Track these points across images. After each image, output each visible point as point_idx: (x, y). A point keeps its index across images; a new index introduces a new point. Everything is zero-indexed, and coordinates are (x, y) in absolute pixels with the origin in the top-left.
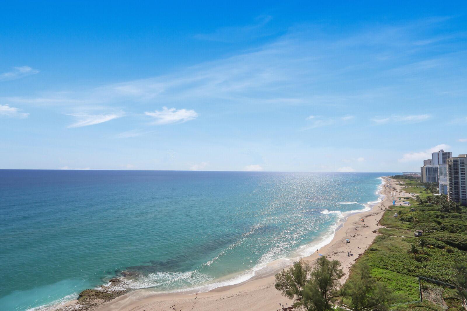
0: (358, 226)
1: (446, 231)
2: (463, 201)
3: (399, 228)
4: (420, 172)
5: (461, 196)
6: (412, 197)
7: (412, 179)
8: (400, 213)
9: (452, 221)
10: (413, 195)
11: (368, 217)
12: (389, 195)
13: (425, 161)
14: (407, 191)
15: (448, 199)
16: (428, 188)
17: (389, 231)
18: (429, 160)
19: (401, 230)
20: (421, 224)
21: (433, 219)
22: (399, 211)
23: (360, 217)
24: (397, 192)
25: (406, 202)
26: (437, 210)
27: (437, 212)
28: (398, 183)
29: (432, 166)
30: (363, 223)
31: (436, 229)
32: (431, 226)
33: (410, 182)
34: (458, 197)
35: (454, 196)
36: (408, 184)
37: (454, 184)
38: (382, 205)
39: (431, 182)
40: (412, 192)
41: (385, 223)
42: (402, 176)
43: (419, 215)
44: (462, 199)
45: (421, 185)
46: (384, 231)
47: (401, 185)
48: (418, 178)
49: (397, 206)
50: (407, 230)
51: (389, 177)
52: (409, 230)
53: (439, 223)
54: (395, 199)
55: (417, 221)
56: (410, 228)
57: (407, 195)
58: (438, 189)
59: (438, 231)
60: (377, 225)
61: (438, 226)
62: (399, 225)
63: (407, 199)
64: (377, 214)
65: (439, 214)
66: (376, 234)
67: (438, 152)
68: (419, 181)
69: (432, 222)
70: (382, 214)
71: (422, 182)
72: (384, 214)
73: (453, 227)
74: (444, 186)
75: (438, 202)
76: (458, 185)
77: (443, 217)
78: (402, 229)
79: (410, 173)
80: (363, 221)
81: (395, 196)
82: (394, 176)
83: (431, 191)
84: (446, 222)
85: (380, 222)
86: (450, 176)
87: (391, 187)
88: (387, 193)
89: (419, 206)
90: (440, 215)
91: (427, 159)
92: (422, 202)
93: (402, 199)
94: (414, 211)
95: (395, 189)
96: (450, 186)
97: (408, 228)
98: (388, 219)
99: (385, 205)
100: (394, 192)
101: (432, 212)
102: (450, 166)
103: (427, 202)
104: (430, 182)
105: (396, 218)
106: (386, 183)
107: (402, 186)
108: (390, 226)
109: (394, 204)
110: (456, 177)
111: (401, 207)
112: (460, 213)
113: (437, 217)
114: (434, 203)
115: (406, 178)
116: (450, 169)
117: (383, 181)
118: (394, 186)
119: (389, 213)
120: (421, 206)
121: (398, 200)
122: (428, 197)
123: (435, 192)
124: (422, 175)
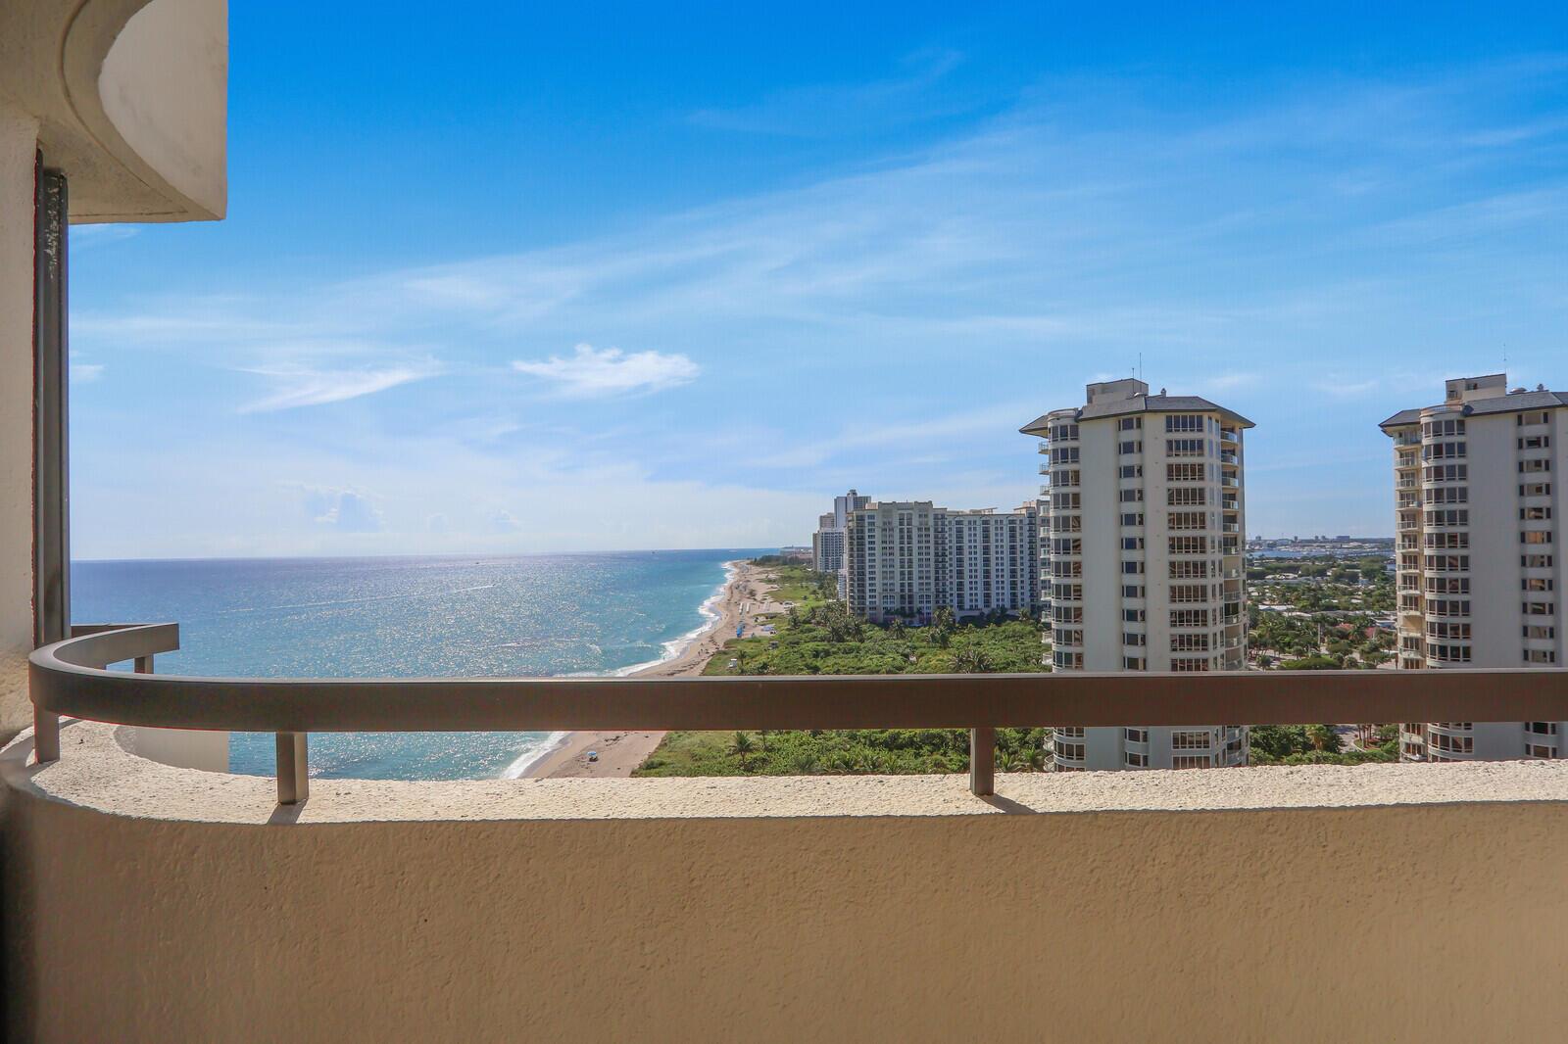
2: (870, 612)
4: (811, 544)
5: (868, 600)
6: (782, 611)
7: (796, 566)
8: (742, 656)
9: (839, 661)
10: (787, 606)
12: (735, 611)
13: (821, 518)
14: (777, 597)
15: (847, 609)
16: (820, 588)
18: (828, 516)
22: (744, 652)
24: (754, 602)
25: (766, 626)
26: (821, 639)
27: (819, 643)
28: (763, 576)
29: (834, 530)
33: (790, 574)
34: (864, 603)
35: (856, 602)
36: (785, 577)
37: (856, 573)
38: (712, 640)
40: (787, 598)
42: (778, 559)
43: (781, 657)
44: (870, 608)
45: (811, 579)
47: (770, 581)
48: (809, 561)
49: (742, 640)
51: (749, 562)
54: (745, 622)
57: (775, 608)
58: (837, 587)
63: (771, 617)
65: (820, 648)
67: (845, 495)
68: (811, 569)
69: (802, 670)
71: (815, 572)
72: (708, 663)
74: (844, 580)
75: (826, 618)
76: (863, 574)
77: (827, 654)
81: (748, 612)
82: (761, 557)
83: (824, 594)
86: (851, 556)
87: (745, 588)
88: (732, 607)
89: (788, 635)
91: (824, 514)
92: (795, 623)
93: (761, 619)
94: (775, 646)
95: (752, 594)
96: (852, 579)
99: (717, 639)
100: (748, 603)
101: (811, 645)
102: (851, 531)
103: (809, 622)
104: (828, 571)
106: (737, 578)
107: (770, 586)
109: (739, 636)
111: (754, 640)
112: (862, 641)
113: (816, 655)
114: (818, 623)
115: (785, 563)
116: (851, 538)
117: (731, 573)
118: (754, 585)
119: (719, 659)
120: (793, 632)
121: (752, 622)
122: (813, 609)
123: (831, 594)
124: (816, 554)
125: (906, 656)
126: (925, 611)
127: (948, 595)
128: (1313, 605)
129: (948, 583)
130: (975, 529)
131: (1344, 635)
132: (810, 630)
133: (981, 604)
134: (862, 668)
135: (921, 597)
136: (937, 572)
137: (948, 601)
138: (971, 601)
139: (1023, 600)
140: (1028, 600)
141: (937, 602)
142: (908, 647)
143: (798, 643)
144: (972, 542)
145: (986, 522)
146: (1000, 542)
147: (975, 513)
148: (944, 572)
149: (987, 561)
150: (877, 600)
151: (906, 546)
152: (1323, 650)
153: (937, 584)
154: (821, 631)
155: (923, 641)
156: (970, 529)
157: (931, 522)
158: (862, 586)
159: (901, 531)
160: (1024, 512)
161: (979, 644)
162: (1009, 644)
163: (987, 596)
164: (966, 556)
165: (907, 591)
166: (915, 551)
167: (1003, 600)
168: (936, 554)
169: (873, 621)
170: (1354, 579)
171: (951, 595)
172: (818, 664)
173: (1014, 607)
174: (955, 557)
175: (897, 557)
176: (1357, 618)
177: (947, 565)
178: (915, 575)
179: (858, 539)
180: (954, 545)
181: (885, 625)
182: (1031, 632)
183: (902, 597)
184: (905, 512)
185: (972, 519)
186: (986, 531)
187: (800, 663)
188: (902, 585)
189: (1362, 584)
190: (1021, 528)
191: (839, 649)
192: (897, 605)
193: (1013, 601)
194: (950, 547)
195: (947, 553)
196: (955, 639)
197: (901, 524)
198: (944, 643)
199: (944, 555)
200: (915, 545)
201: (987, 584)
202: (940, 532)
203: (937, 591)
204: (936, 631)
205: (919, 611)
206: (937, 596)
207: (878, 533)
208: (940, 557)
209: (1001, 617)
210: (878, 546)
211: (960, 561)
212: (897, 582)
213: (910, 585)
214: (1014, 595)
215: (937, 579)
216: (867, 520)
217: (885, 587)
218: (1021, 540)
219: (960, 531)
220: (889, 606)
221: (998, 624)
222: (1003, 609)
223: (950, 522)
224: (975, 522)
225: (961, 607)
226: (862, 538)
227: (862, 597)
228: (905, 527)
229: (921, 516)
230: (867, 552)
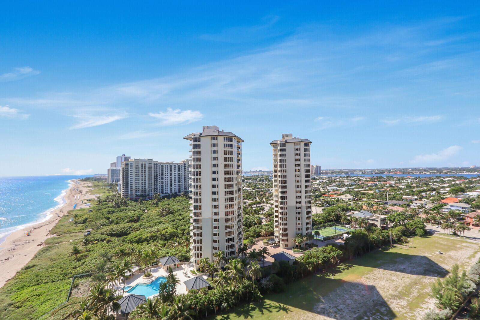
0: (19, 243)
1: (113, 224)
3: (70, 233)
4: (107, 173)
5: (129, 192)
6: (94, 198)
7: (100, 181)
8: (76, 216)
9: (118, 214)
10: (96, 196)
11: (38, 229)
12: (72, 198)
13: (111, 164)
14: (92, 193)
15: (121, 196)
16: (110, 189)
17: (59, 238)
18: (114, 163)
19: (71, 234)
20: (93, 222)
24: (82, 195)
25: (87, 204)
28: (86, 185)
29: (116, 168)
30: (28, 238)
31: (104, 225)
32: (100, 223)
34: (128, 193)
35: (125, 193)
36: (96, 185)
37: (125, 183)
38: (61, 211)
40: (96, 193)
41: (57, 231)
42: (92, 178)
43: (94, 215)
44: (130, 195)
45: (107, 186)
46: (50, 241)
47: (89, 187)
48: (106, 179)
49: (76, 210)
50: (79, 232)
51: (79, 180)
52: (80, 232)
53: (108, 218)
54: (77, 203)
55: (91, 221)
56: (82, 230)
57: (91, 197)
58: (117, 188)
59: (106, 226)
60: (47, 235)
61: (107, 221)
62: (71, 230)
63: (90, 200)
64: (51, 222)
65: (110, 210)
66: (41, 247)
67: (121, 156)
68: (106, 182)
69: (103, 219)
70: (57, 222)
71: (108, 183)
72: (59, 221)
73: (118, 219)
74: (120, 186)
75: (113, 199)
76: (128, 183)
77: (113, 212)
78: (73, 232)
79: (99, 175)
80: (29, 235)
81: (79, 199)
82: (84, 178)
83: (112, 191)
84: (113, 217)
85: (51, 232)
86: (123, 177)
87: (77, 190)
89: (96, 207)
93: (85, 201)
94: (91, 211)
95: (80, 192)
96: (123, 185)
97: (80, 230)
98: (62, 226)
99: (64, 211)
100: (79, 196)
101: (107, 209)
102: (123, 169)
103: (106, 201)
104: (113, 182)
105: (70, 222)
106: (74, 186)
107: (89, 189)
108: (61, 233)
109: (74, 209)
110: (127, 177)
111: (81, 210)
113: (109, 213)
114: (109, 201)
115: (95, 180)
116: (123, 171)
117: (71, 184)
118: (81, 189)
119: (65, 218)
120: (99, 205)
121: (81, 203)
122: (107, 197)
123: (115, 191)
124: (109, 177)
125: (144, 210)
126: (150, 195)
127: (158, 189)
128: (255, 188)
129: (158, 185)
130: (167, 168)
131: (261, 195)
132: (106, 204)
133: (169, 192)
134: (127, 216)
135: (149, 190)
136: (154, 182)
137: (158, 191)
138: (166, 191)
139: (182, 190)
140: (184, 190)
141: (155, 192)
142: (144, 207)
143: (101, 209)
144: (166, 172)
145: (171, 166)
146: (175, 172)
147: (167, 163)
148: (157, 182)
149: (171, 178)
150: (133, 192)
151: (144, 173)
152: (257, 199)
153: (154, 186)
154: (111, 204)
155: (149, 205)
156: (166, 168)
157: (153, 166)
158: (127, 188)
159: (142, 168)
160: (183, 163)
161: (168, 204)
162: (178, 204)
163: (171, 189)
164: (164, 177)
166: (147, 175)
167: (176, 190)
168: (154, 176)
169: (131, 199)
170: (263, 181)
171: (159, 189)
172: (109, 216)
173: (179, 192)
174: (161, 177)
175: (140, 177)
176: (264, 190)
177: (158, 180)
178: (147, 183)
179: (126, 171)
180: (160, 173)
181: (136, 201)
182: (185, 199)
183: (142, 191)
184: (144, 162)
185: (166, 165)
186: (171, 169)
187: (102, 217)
188: (142, 187)
189: (265, 182)
190: (182, 168)
191: (118, 210)
192: (140, 193)
193: (179, 190)
194: (159, 174)
195: (158, 176)
196: (160, 203)
197: (142, 166)
198: (157, 205)
199: (157, 176)
200: (147, 173)
201: (171, 185)
202: (156, 169)
203: (155, 188)
204: (154, 201)
205: (148, 195)
206: (154, 190)
207: (134, 170)
208: (156, 177)
209: (175, 195)
210: (134, 173)
211: (162, 178)
212: (140, 185)
213: (145, 186)
214: (179, 188)
215: (154, 184)
216: (129, 165)
217: (136, 188)
218: (182, 171)
219: (162, 169)
220: (137, 194)
221: (175, 197)
222: (176, 193)
223: (159, 166)
224: (167, 166)
225: (162, 193)
226: (128, 171)
227: (127, 192)
228: (144, 167)
229: (149, 164)
230: (129, 176)
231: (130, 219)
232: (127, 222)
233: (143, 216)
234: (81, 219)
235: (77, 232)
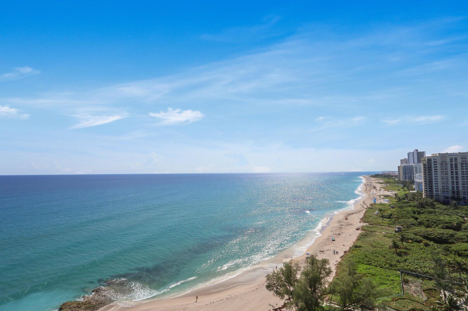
0: (342, 224)
1: (423, 226)
2: (437, 197)
3: (380, 225)
4: (397, 170)
5: (434, 193)
6: (390, 194)
7: (390, 178)
8: (380, 210)
9: (428, 216)
10: (392, 193)
11: (351, 216)
12: (369, 193)
13: (401, 160)
14: (386, 189)
15: (424, 195)
16: (405, 186)
17: (371, 228)
18: (405, 159)
19: (382, 227)
20: (400, 220)
21: (411, 215)
22: (380, 208)
23: (344, 216)
24: (377, 190)
25: (385, 199)
26: (414, 207)
27: (414, 208)
28: (377, 181)
29: (408, 164)
30: (347, 221)
31: (413, 225)
32: (409, 222)
33: (388, 181)
34: (432, 193)
35: (428, 193)
36: (387, 182)
37: (428, 181)
38: (364, 203)
39: (408, 180)
40: (390, 189)
41: (368, 221)
42: (381, 175)
43: (398, 212)
44: (436, 196)
45: (399, 183)
46: (366, 229)
47: (380, 183)
48: (396, 176)
49: (377, 204)
50: (388, 226)
51: (369, 176)
52: (389, 226)
53: (416, 219)
54: (375, 197)
55: (396, 217)
56: (390, 224)
57: (387, 193)
58: (414, 186)
59: (416, 226)
60: (360, 222)
61: (415, 221)
62: (380, 222)
63: (387, 196)
64: (359, 212)
65: (415, 210)
66: (360, 232)
67: (413, 152)
68: (397, 179)
69: (410, 218)
70: (364, 211)
71: (400, 180)
72: (366, 211)
73: (429, 222)
74: (419, 184)
75: (414, 199)
76: (432, 182)
77: (419, 213)
79: (388, 172)
80: (347, 219)
81: (375, 194)
82: (374, 174)
83: (408, 189)
84: (422, 218)
85: (363, 220)
86: (425, 174)
87: (371, 185)
89: (397, 204)
90: (417, 211)
91: (403, 159)
92: (400, 200)
93: (382, 197)
94: (393, 207)
95: (375, 187)
96: (425, 184)
97: (389, 224)
98: (370, 216)
99: (366, 203)
100: (375, 191)
101: (410, 208)
102: (424, 165)
103: (404, 199)
104: (406, 180)
105: (377, 215)
106: (366, 182)
107: (381, 185)
108: (372, 223)
109: (375, 202)
110: (430, 174)
111: (381, 204)
112: (434, 208)
113: (414, 213)
114: (410, 200)
115: (385, 177)
116: (425, 168)
117: (363, 180)
118: (374, 184)
119: (370, 210)
120: (399, 203)
121: (378, 197)
122: (405, 194)
123: (412, 189)
124: (399, 174)
125: (463, 217)
134: (440, 220)
135: (465, 192)
142: (463, 213)
143: (402, 207)
151: (455, 171)
154: (413, 203)
158: (431, 187)
159: (452, 165)
165: (456, 189)
166: (460, 173)
169: (437, 200)
172: (417, 216)
178: (461, 183)
179: (428, 168)
181: (446, 202)
183: (453, 192)
184: (453, 157)
188: (453, 187)
192: (450, 195)
197: (451, 162)
205: (464, 198)
207: (439, 166)
210: (439, 171)
212: (450, 185)
213: (457, 187)
216: (432, 161)
217: (444, 187)
220: (446, 195)
226: (431, 168)
227: (431, 191)
228: (454, 163)
229: (462, 158)
230: (433, 173)
231: (446, 225)
232: (443, 228)
233: (466, 225)
234: (386, 214)
235: (386, 226)
